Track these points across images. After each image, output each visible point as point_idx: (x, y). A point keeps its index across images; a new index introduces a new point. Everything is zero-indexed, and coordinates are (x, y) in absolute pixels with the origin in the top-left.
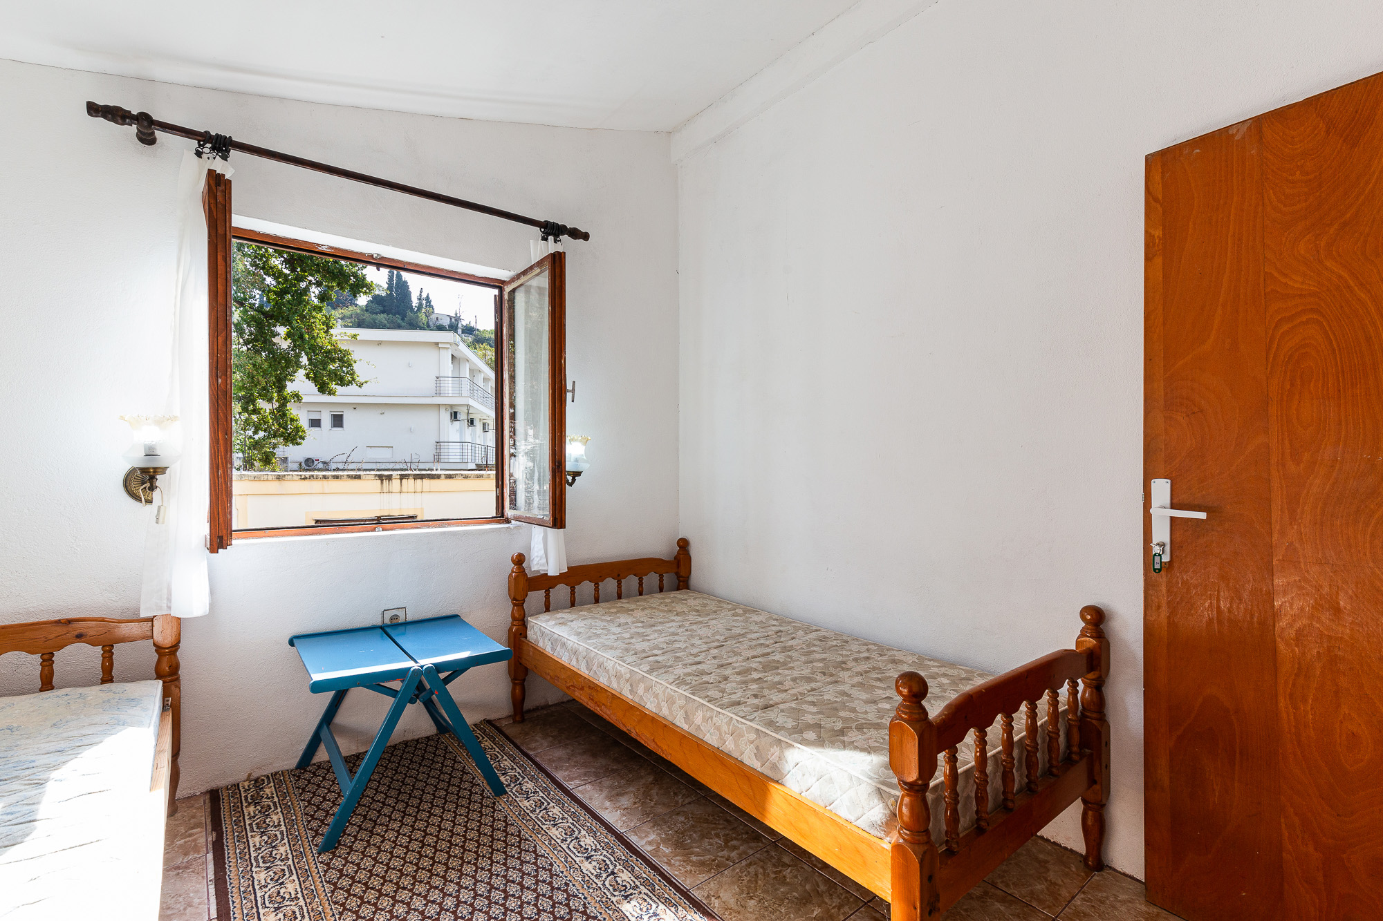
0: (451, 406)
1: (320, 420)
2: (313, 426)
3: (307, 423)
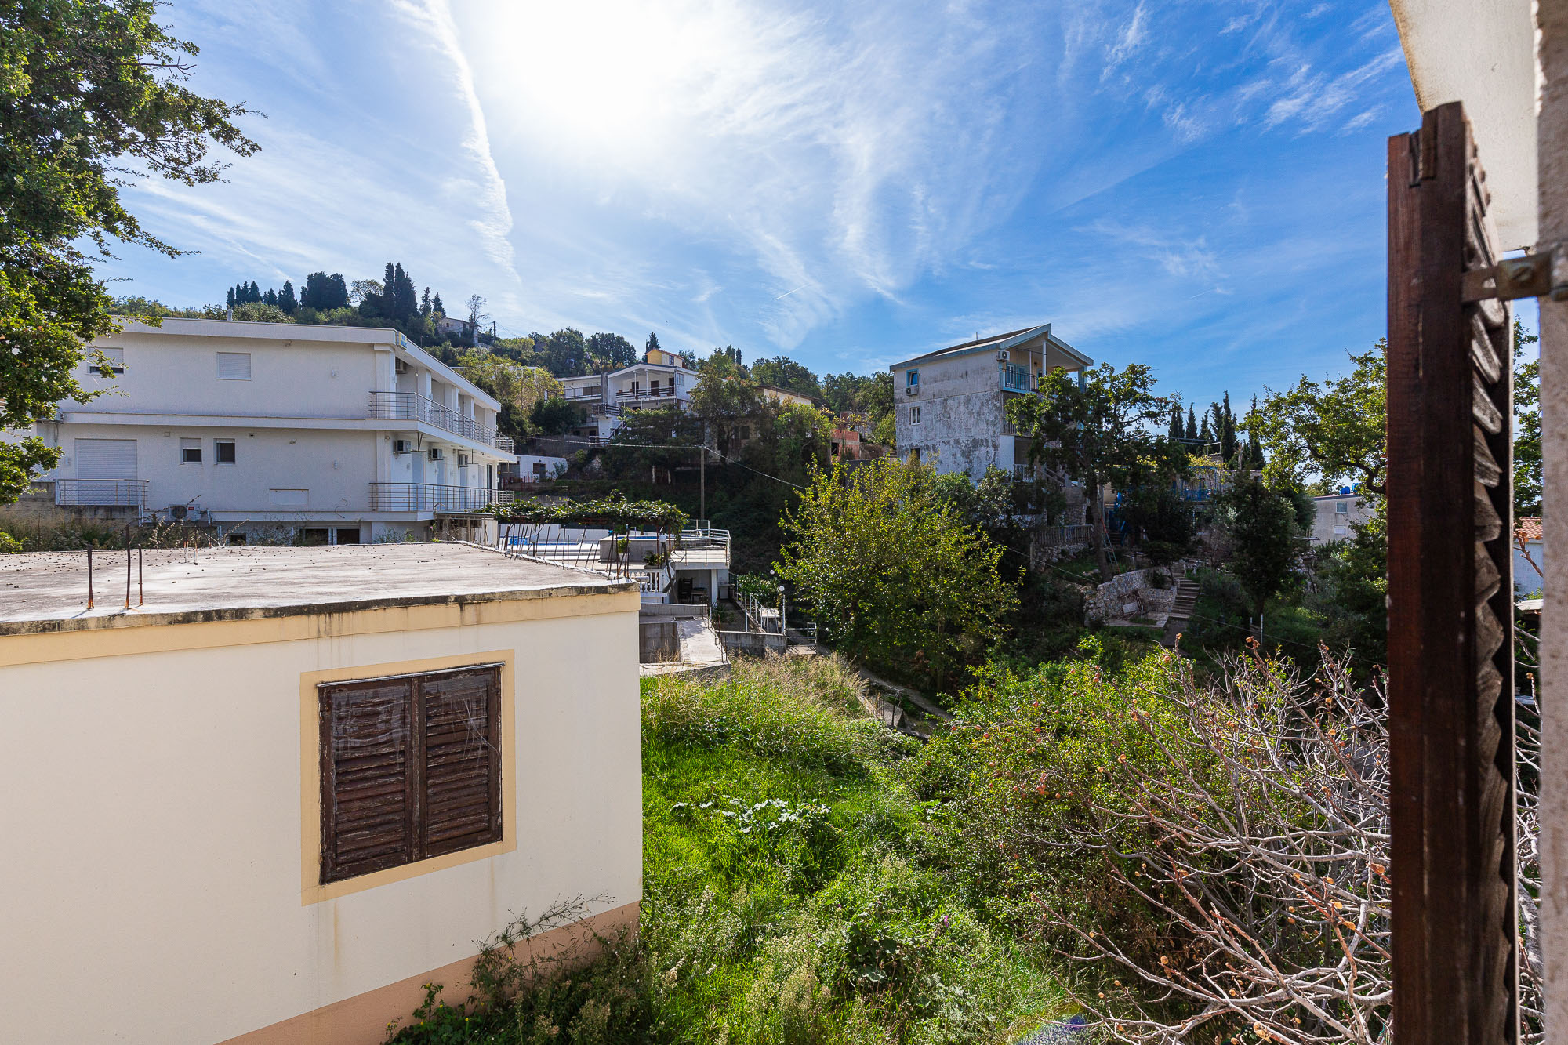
0: (395, 433)
1: (199, 451)
2: (189, 460)
3: (178, 456)
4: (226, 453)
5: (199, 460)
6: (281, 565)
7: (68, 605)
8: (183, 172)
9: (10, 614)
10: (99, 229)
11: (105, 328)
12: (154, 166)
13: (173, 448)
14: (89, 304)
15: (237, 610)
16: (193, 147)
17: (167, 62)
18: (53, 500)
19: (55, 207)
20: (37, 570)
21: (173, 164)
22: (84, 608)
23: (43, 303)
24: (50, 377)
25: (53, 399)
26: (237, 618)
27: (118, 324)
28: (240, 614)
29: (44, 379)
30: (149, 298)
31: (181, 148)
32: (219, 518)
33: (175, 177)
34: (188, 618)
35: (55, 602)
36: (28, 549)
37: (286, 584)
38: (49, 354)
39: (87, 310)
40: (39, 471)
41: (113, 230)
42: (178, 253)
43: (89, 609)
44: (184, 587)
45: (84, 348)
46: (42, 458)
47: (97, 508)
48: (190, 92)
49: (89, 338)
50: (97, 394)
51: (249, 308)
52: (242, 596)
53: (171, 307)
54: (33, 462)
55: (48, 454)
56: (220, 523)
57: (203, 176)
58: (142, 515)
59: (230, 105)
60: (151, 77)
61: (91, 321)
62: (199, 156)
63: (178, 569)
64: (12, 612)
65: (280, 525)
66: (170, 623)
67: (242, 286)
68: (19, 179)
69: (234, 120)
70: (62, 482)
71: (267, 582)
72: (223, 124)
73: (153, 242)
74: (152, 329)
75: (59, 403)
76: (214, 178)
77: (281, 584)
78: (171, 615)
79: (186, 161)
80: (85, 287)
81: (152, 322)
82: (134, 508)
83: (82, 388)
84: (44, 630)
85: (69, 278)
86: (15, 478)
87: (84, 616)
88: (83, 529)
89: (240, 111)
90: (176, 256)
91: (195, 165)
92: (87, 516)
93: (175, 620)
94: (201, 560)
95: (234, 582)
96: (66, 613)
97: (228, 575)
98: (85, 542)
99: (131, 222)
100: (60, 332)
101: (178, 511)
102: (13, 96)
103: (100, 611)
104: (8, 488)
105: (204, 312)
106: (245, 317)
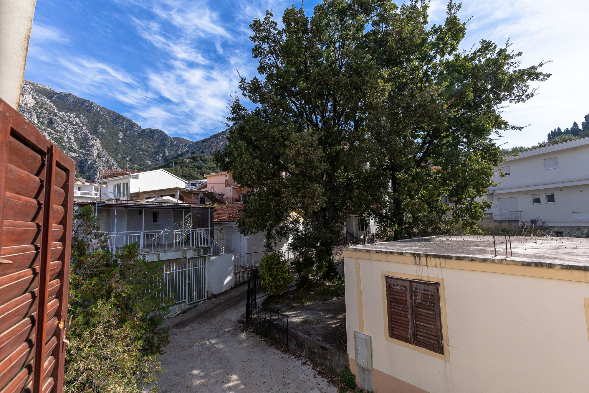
1: (539, 199)
2: (536, 202)
3: (531, 201)
4: (551, 198)
5: (540, 202)
6: (575, 246)
7: (490, 254)
8: (521, 98)
9: (474, 255)
10: (497, 129)
11: (501, 161)
12: (511, 102)
13: (529, 199)
14: (496, 154)
15: (549, 264)
16: (524, 88)
17: (512, 64)
18: (493, 219)
19: (482, 128)
20: (485, 241)
21: (517, 98)
22: (494, 256)
23: (483, 158)
24: (486, 180)
25: (487, 187)
26: (549, 267)
27: (505, 159)
28: (550, 266)
29: (484, 182)
30: (519, 146)
31: (520, 90)
32: (550, 225)
33: (518, 102)
34: (528, 264)
35: (487, 252)
36: (486, 234)
37: (574, 255)
38: (484, 173)
39: (495, 157)
40: (487, 211)
41: (501, 129)
42: (522, 128)
43: (495, 256)
44: (529, 252)
45: (495, 169)
46: (487, 205)
47: (505, 221)
48: (522, 69)
49: (496, 165)
50: (499, 184)
51: (557, 139)
52: (551, 258)
53: (526, 147)
54: (485, 207)
55: (489, 204)
56: (551, 227)
57: (528, 97)
58: (520, 223)
59: (537, 66)
60: (508, 72)
61: (497, 160)
62: (526, 90)
63: (529, 245)
64: (475, 254)
65: (579, 228)
66: (522, 265)
67: (553, 131)
68: (473, 124)
69: (539, 70)
70: (495, 213)
71: (565, 253)
72: (535, 74)
73: (514, 128)
74: (516, 157)
75: (488, 188)
76: (533, 95)
77: (571, 255)
78: (522, 262)
79: (522, 94)
80: (495, 149)
81: (516, 155)
82: (517, 221)
83: (495, 183)
84: (483, 261)
85: (489, 148)
86: (480, 213)
87: (494, 258)
88: (501, 228)
89: (541, 65)
90: (522, 129)
91: (525, 94)
92: (503, 224)
93: (524, 264)
94: (538, 241)
95: (549, 252)
96: (489, 256)
97: (548, 249)
98: (502, 233)
99: (506, 124)
100: (488, 166)
101: (533, 222)
102: (470, 101)
103: (499, 257)
104: (478, 215)
105: (538, 145)
106: (556, 143)
